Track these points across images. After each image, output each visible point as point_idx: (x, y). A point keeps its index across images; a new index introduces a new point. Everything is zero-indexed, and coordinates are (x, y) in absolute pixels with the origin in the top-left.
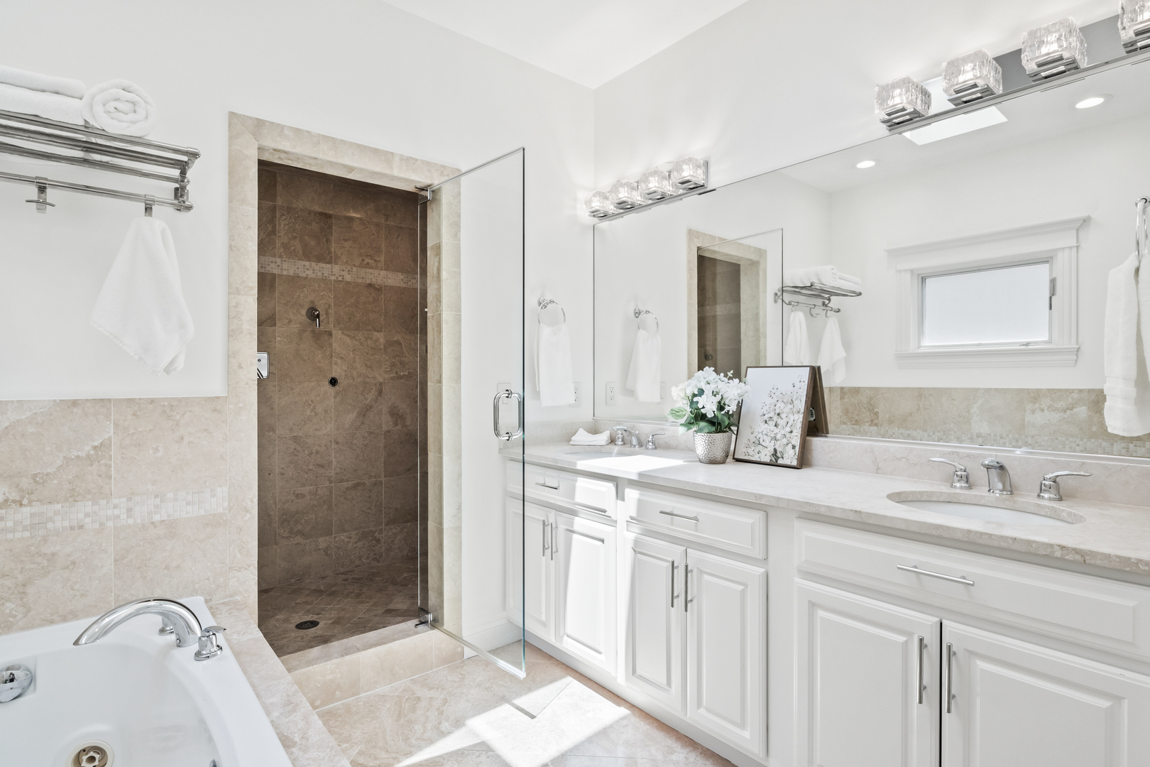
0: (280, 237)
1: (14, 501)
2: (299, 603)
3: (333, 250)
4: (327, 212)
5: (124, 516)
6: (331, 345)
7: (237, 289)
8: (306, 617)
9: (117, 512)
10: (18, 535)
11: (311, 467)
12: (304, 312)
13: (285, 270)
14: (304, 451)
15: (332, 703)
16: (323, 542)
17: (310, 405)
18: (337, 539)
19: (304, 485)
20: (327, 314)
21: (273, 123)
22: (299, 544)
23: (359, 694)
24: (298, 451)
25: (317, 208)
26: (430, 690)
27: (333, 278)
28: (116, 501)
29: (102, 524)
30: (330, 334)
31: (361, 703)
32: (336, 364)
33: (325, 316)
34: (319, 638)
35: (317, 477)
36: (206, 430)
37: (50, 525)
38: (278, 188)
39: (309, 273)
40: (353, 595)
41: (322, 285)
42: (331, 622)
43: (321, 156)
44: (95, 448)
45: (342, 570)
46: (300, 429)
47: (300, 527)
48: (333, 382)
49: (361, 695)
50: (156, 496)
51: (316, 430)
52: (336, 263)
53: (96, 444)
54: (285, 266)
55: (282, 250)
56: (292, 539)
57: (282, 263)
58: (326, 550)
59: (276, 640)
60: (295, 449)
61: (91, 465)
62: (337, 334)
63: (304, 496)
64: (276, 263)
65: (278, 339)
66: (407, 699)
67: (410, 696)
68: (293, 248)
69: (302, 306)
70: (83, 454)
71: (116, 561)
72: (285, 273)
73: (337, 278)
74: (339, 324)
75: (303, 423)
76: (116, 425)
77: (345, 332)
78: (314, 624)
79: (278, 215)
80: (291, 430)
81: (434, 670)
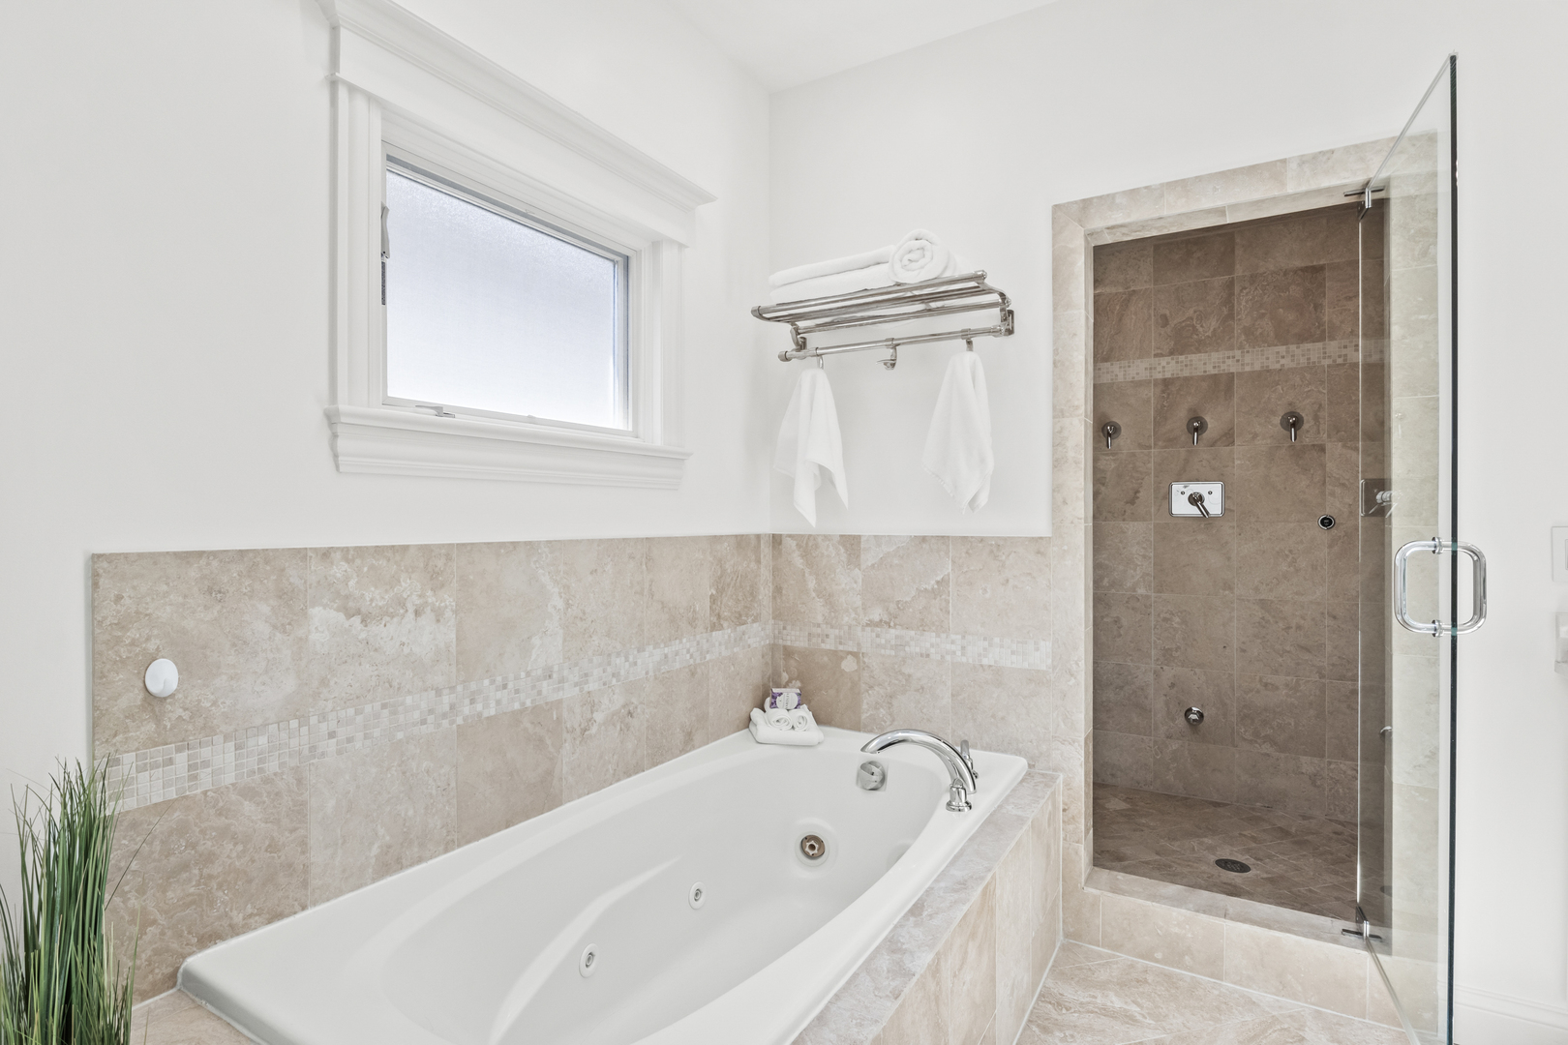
0: (1239, 320)
1: (886, 622)
2: (1245, 836)
3: (1326, 319)
4: (1315, 263)
5: (959, 653)
6: (1323, 466)
7: (1062, 411)
8: (1240, 856)
9: (953, 647)
10: (888, 652)
11: (1288, 648)
12: (1277, 420)
13: (1248, 364)
14: (1277, 622)
15: (1179, 968)
16: (1309, 765)
17: (1287, 556)
18: (1332, 766)
19: (1276, 672)
20: (1316, 418)
21: (1101, 197)
22: (1268, 755)
23: (1222, 980)
24: (1268, 622)
25: (1298, 263)
26: (1333, 1041)
27: (1326, 362)
28: (953, 637)
29: (943, 657)
30: (1322, 449)
31: (1216, 992)
32: (1332, 494)
33: (1312, 422)
34: (1229, 887)
35: (1298, 664)
36: (1030, 574)
37: (907, 649)
38: (1237, 252)
39: (1287, 362)
40: (1329, 857)
41: (1308, 376)
42: (1265, 876)
43: (1165, 213)
44: (938, 582)
45: (1341, 817)
46: (1271, 590)
47: (1269, 732)
48: (1327, 522)
49: (1224, 983)
50: (985, 639)
51: (1297, 593)
52: (1332, 338)
53: (939, 578)
54: (1248, 359)
55: (1243, 337)
56: (1257, 745)
57: (1243, 356)
58: (1313, 778)
59: (1179, 864)
60: (1263, 618)
61: (935, 599)
62: (1334, 448)
63: (1277, 688)
64: (1234, 357)
65: (1237, 462)
66: (1282, 1029)
67: (1292, 1029)
68: (1260, 331)
69: (1273, 413)
70: (929, 588)
71: (953, 695)
72: (1248, 369)
73: (1334, 361)
74: (1338, 432)
75: (1275, 581)
76: (953, 562)
77: (1349, 444)
78: (1243, 868)
79: (1237, 290)
80: (1257, 589)
81: (1367, 1021)
